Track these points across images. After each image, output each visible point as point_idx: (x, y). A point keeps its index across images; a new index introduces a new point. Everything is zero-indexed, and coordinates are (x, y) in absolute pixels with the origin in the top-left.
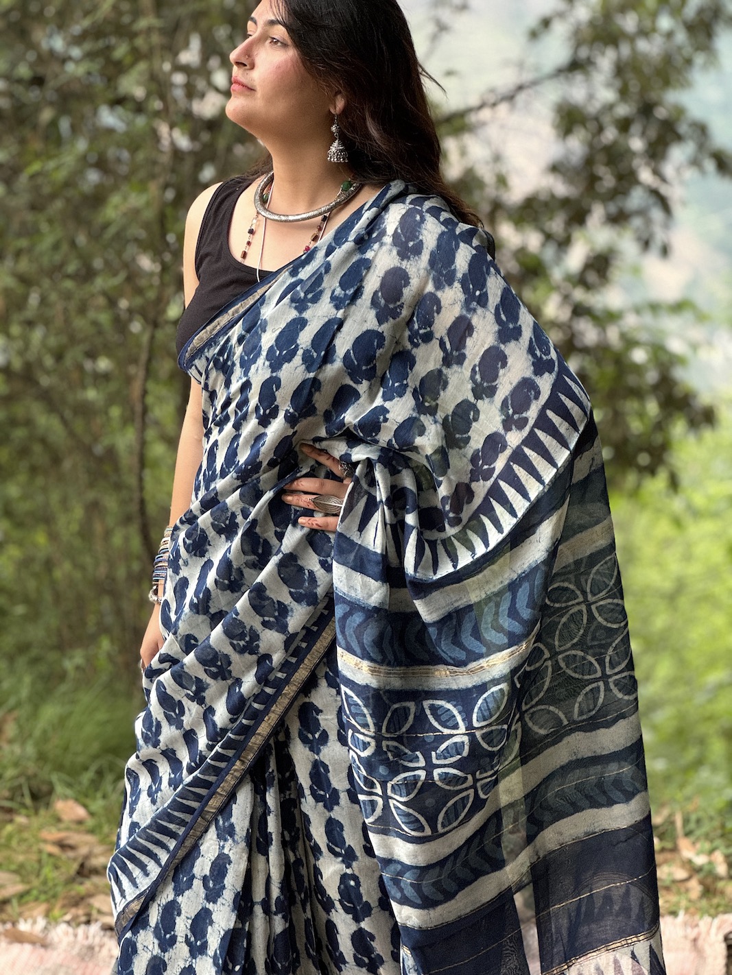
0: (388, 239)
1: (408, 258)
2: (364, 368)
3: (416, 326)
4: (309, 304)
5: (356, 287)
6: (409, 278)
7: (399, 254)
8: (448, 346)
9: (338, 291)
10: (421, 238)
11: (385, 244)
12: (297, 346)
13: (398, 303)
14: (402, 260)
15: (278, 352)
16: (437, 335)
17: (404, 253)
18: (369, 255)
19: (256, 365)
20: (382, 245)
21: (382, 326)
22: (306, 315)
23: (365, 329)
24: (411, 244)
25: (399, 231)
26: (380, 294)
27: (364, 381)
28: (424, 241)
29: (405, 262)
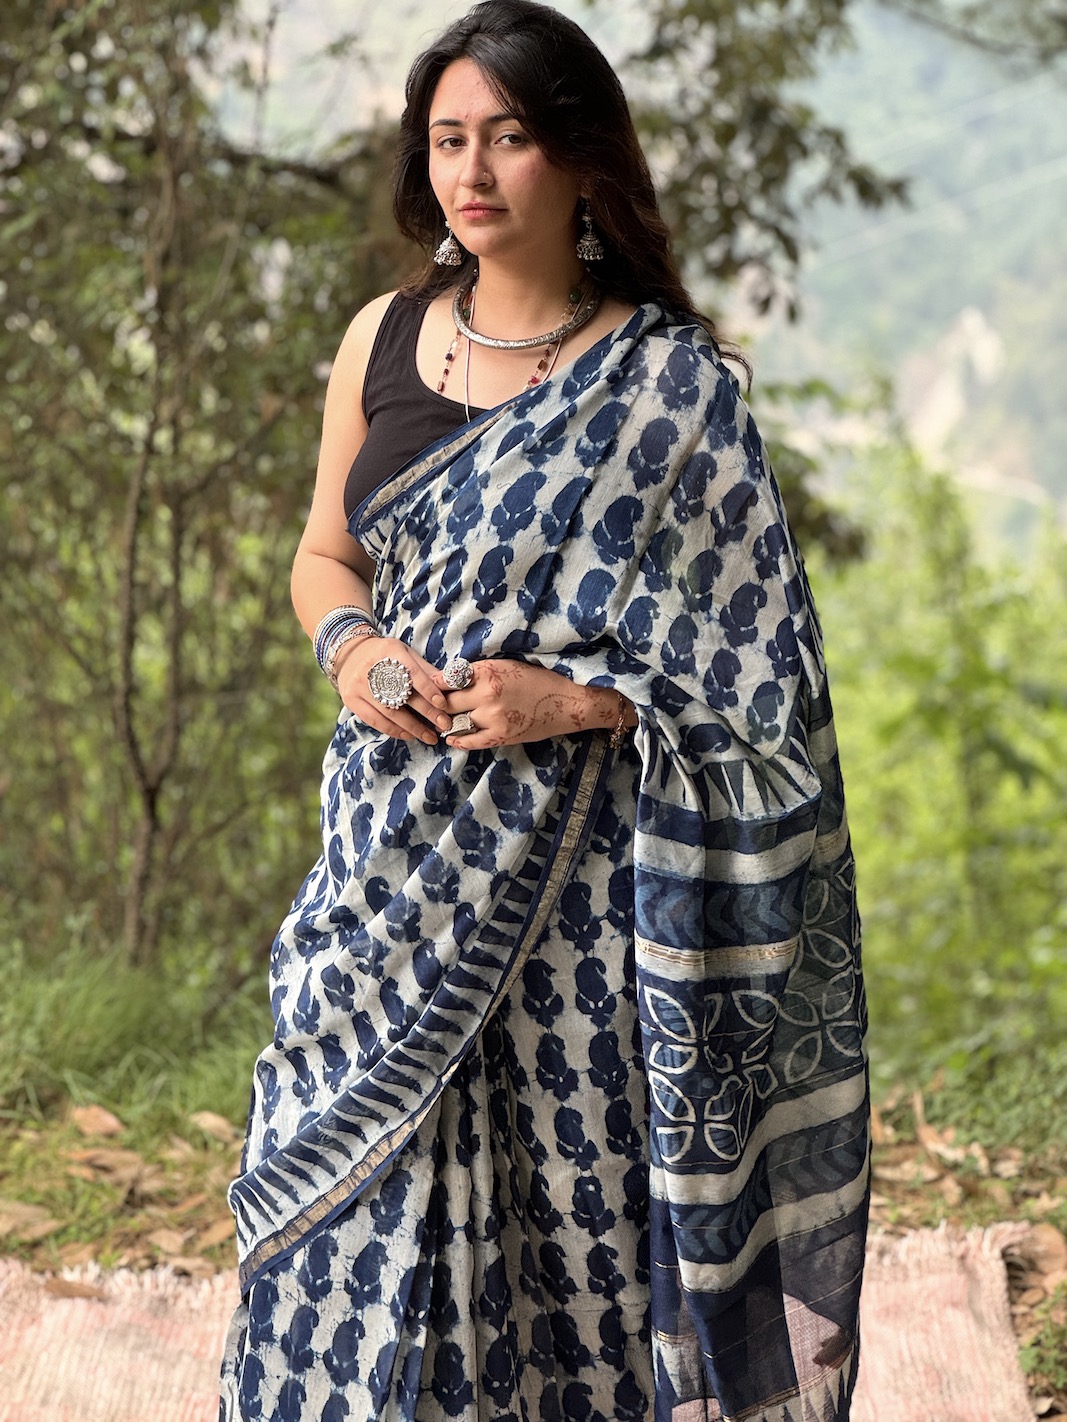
0: (651, 383)
1: (679, 408)
2: (620, 543)
3: (684, 496)
4: (548, 456)
5: (609, 440)
6: (678, 433)
7: (665, 401)
8: (722, 519)
9: (585, 442)
10: (696, 383)
11: (646, 389)
12: (534, 508)
13: (662, 464)
14: (670, 409)
15: (508, 515)
16: (709, 506)
17: (672, 402)
18: (625, 399)
19: (476, 530)
20: (642, 389)
21: (642, 492)
22: (544, 469)
23: (619, 495)
24: (683, 390)
25: (667, 373)
26: (639, 451)
27: (620, 559)
28: (700, 388)
29: (673, 413)
